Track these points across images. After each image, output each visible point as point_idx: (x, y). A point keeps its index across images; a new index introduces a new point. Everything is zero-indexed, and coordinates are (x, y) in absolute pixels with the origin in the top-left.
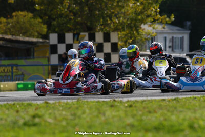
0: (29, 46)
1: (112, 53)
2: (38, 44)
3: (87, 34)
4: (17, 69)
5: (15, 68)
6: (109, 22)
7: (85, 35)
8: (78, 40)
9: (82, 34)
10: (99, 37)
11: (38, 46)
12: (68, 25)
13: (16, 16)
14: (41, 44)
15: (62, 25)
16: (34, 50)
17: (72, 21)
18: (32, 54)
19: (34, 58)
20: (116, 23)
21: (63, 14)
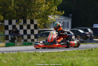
1: (34, 29)
3: (22, 20)
6: (33, 14)
7: (22, 21)
8: (18, 23)
9: (20, 20)
10: (28, 22)
12: (14, 16)
14: (0, 25)
17: (15, 14)
20: (37, 15)
21: (11, 11)
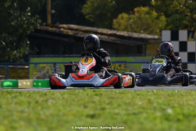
0: (140, 43)
2: (150, 41)
4: (125, 67)
5: (123, 65)
8: (192, 37)
11: (150, 43)
12: (184, 22)
13: (137, 12)
14: (153, 41)
15: (176, 22)
16: (146, 47)
18: (144, 51)
19: (145, 56)
21: (178, 10)
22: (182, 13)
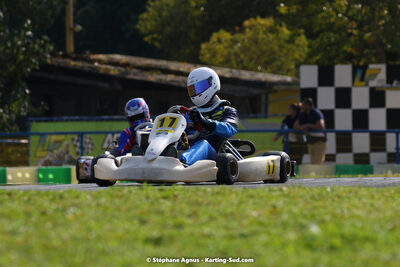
0: (255, 91)
2: (275, 88)
3: (383, 67)
7: (380, 70)
8: (362, 79)
9: (371, 66)
11: (276, 91)
12: (346, 48)
13: (250, 28)
14: (282, 87)
15: (329, 48)
16: (267, 99)
18: (263, 109)
19: (266, 117)
22: (341, 29)
